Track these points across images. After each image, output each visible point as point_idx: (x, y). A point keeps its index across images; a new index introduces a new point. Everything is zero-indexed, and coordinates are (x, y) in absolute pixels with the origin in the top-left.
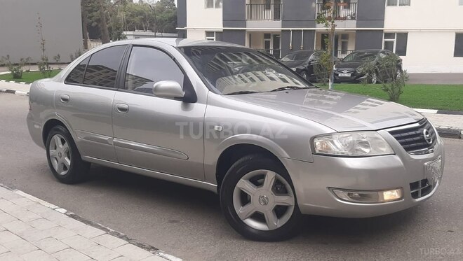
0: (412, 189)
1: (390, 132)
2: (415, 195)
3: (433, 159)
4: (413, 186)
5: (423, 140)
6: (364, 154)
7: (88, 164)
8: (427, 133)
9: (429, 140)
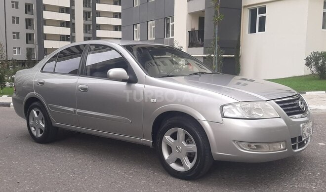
0: (292, 143)
1: (276, 102)
2: (294, 147)
3: (307, 122)
4: (293, 140)
5: (299, 108)
6: (259, 117)
7: (57, 128)
8: (301, 104)
9: (303, 108)
